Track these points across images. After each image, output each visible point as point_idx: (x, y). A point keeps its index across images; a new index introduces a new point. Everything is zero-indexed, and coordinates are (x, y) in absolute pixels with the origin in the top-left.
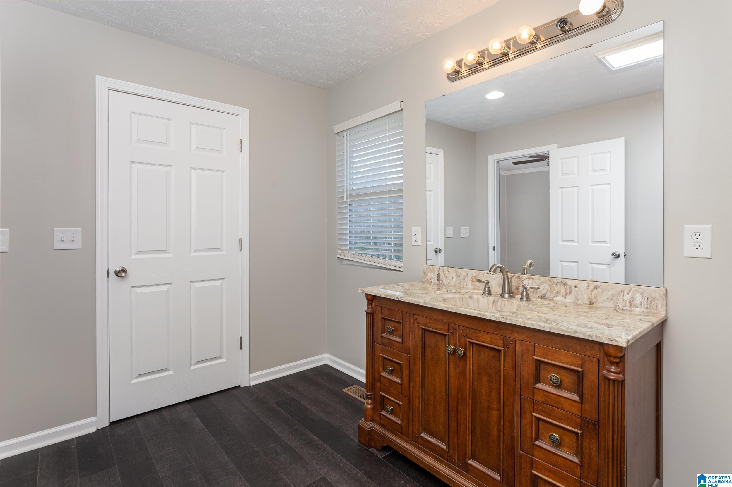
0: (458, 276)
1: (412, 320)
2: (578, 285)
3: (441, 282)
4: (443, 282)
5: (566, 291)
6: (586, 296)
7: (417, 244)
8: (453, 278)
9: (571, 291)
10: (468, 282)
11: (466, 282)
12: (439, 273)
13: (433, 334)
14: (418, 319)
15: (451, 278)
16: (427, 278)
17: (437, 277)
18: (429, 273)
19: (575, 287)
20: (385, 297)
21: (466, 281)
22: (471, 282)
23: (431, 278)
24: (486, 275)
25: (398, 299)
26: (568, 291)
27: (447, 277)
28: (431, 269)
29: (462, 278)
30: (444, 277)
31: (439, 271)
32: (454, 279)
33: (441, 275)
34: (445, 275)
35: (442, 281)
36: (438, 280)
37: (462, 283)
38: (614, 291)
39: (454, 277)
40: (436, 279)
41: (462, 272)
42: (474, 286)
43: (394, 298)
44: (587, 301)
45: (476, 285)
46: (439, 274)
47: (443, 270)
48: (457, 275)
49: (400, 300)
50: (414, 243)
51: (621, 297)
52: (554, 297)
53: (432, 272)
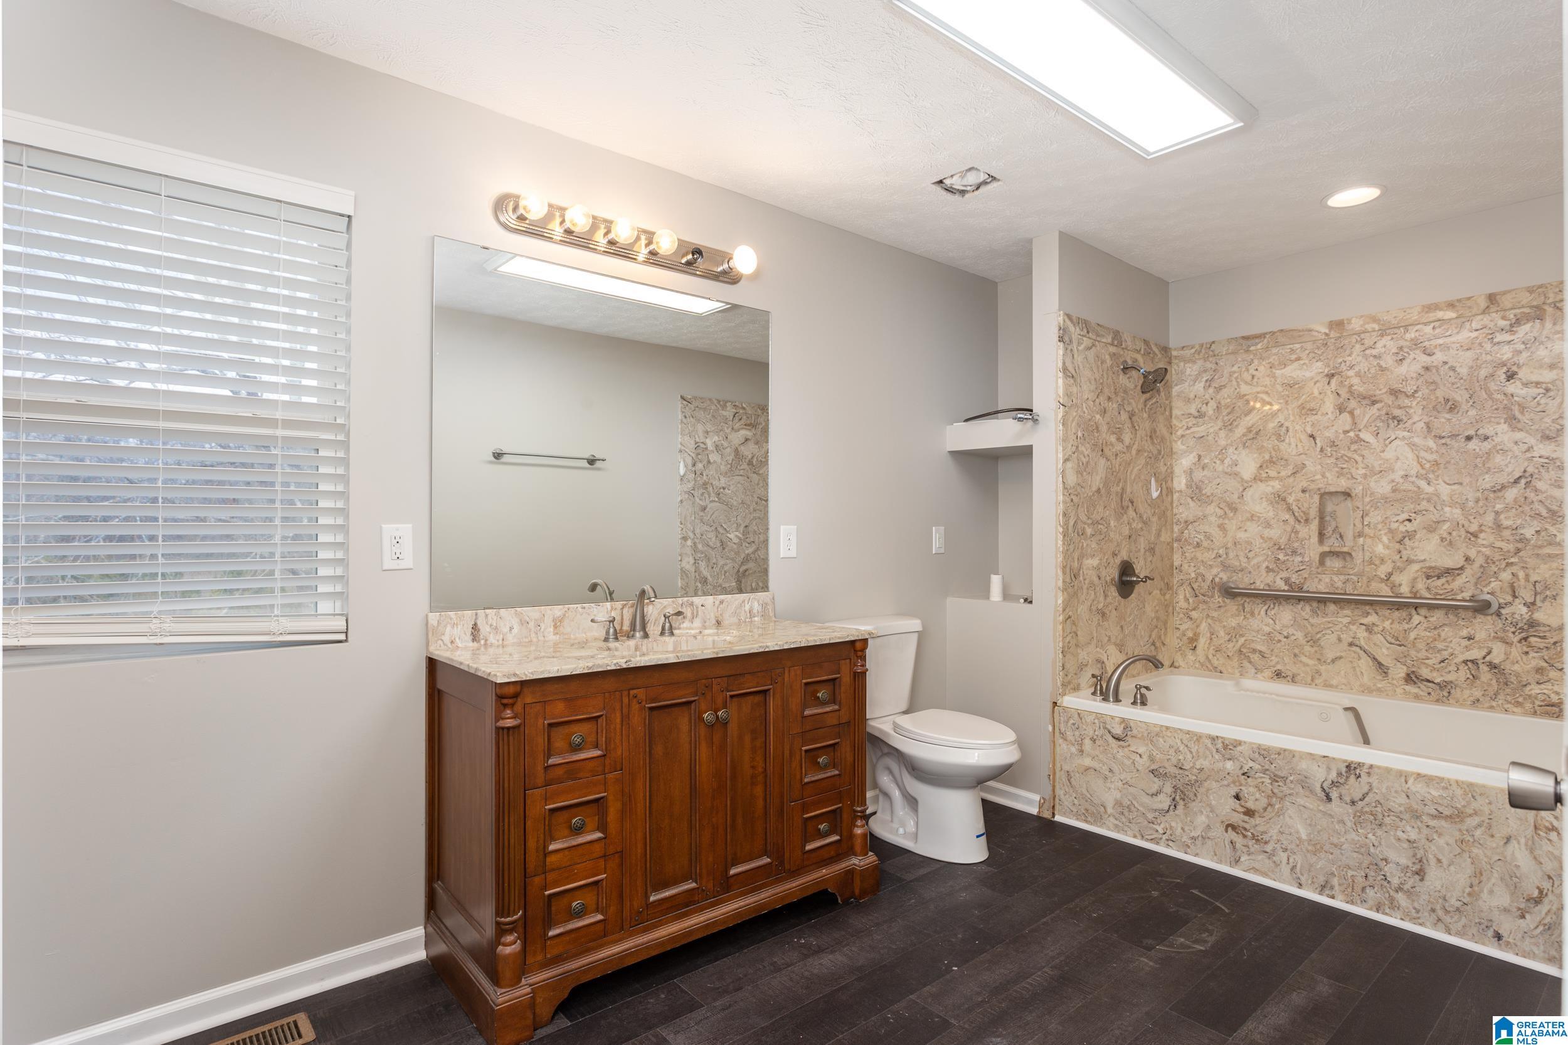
0: (523, 623)
1: (625, 700)
2: (704, 603)
3: (482, 642)
4: (488, 642)
5: (693, 613)
6: (713, 615)
7: (402, 564)
8: (511, 629)
9: (697, 612)
10: (545, 629)
11: (542, 630)
12: (475, 624)
13: (667, 710)
14: (639, 696)
15: (506, 630)
16: (442, 640)
17: (470, 633)
18: (449, 628)
19: (702, 606)
20: (587, 671)
21: (543, 628)
22: (552, 630)
23: (453, 638)
24: (580, 610)
25: (620, 666)
26: (695, 614)
27: (496, 628)
28: (451, 619)
29: (532, 624)
30: (488, 629)
31: (476, 619)
32: (515, 631)
33: (481, 627)
34: (491, 625)
35: (486, 640)
36: (474, 640)
37: (533, 635)
38: (737, 602)
39: (515, 627)
40: (469, 637)
41: (532, 613)
42: (558, 636)
43: (609, 668)
44: (714, 622)
45: (563, 633)
46: (475, 627)
47: (487, 616)
48: (521, 620)
49: (625, 666)
50: (388, 564)
51: (743, 609)
52: (680, 624)
53: (454, 625)
